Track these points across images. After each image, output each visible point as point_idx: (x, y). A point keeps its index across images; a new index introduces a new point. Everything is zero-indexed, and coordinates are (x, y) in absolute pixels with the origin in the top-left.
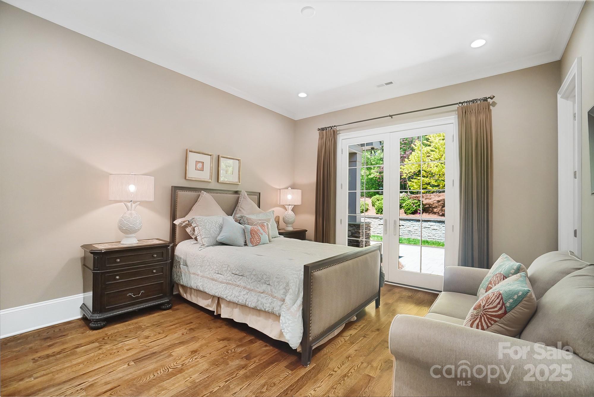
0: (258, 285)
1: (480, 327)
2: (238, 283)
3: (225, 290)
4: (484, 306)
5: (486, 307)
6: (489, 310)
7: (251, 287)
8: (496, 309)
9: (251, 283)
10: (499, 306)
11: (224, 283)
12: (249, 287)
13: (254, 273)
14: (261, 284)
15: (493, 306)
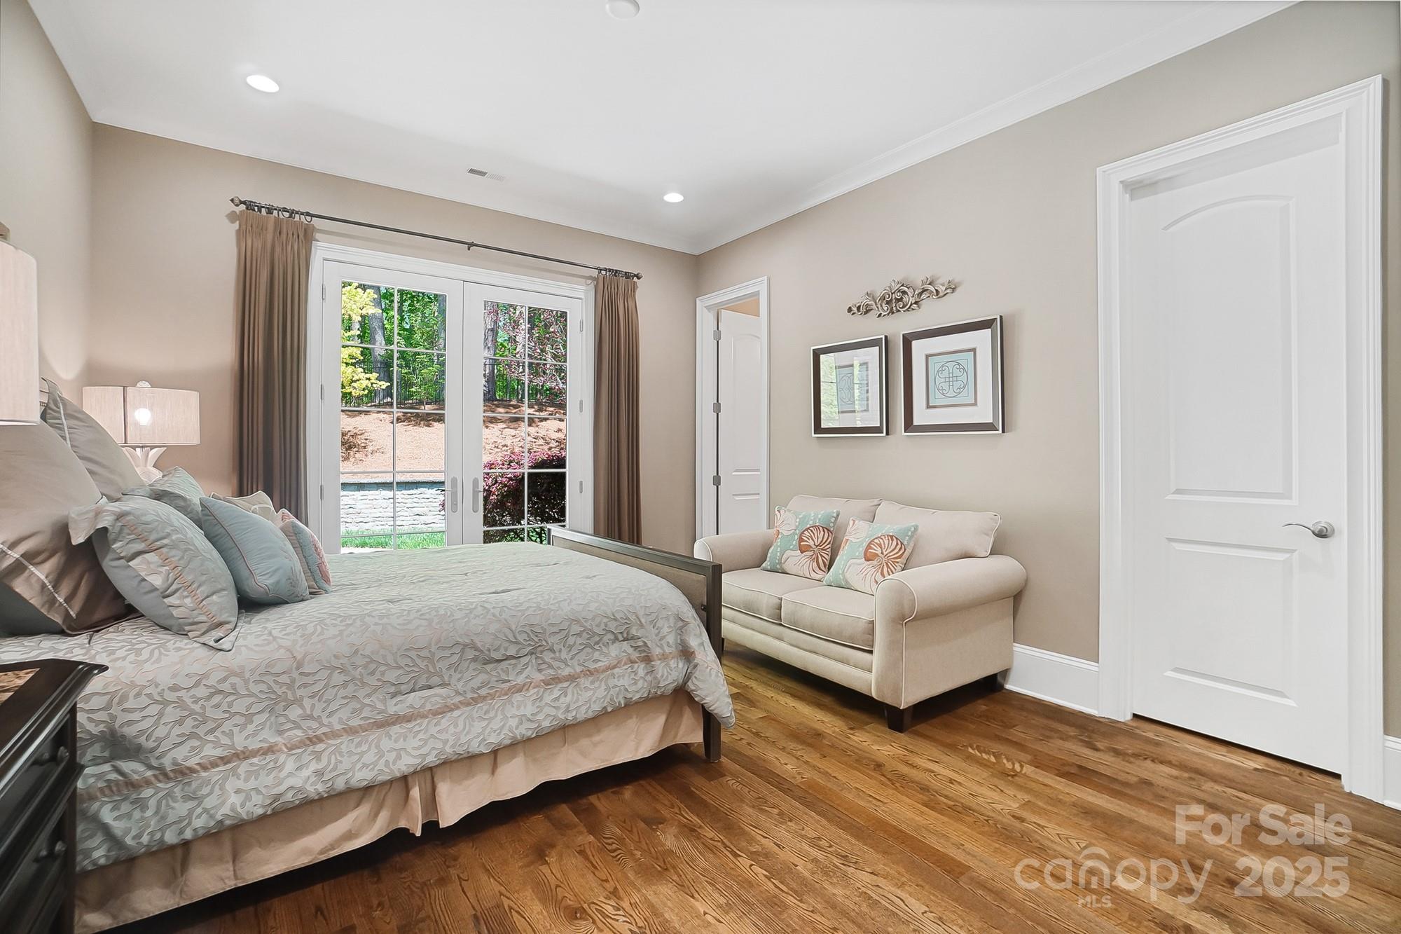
0: (597, 653)
1: (891, 573)
2: (520, 680)
3: (470, 724)
4: (882, 553)
5: (885, 553)
6: (891, 554)
7: (575, 670)
8: (896, 551)
9: (572, 659)
10: (899, 547)
11: (458, 708)
12: (566, 671)
13: (576, 629)
14: (603, 647)
15: (891, 549)
